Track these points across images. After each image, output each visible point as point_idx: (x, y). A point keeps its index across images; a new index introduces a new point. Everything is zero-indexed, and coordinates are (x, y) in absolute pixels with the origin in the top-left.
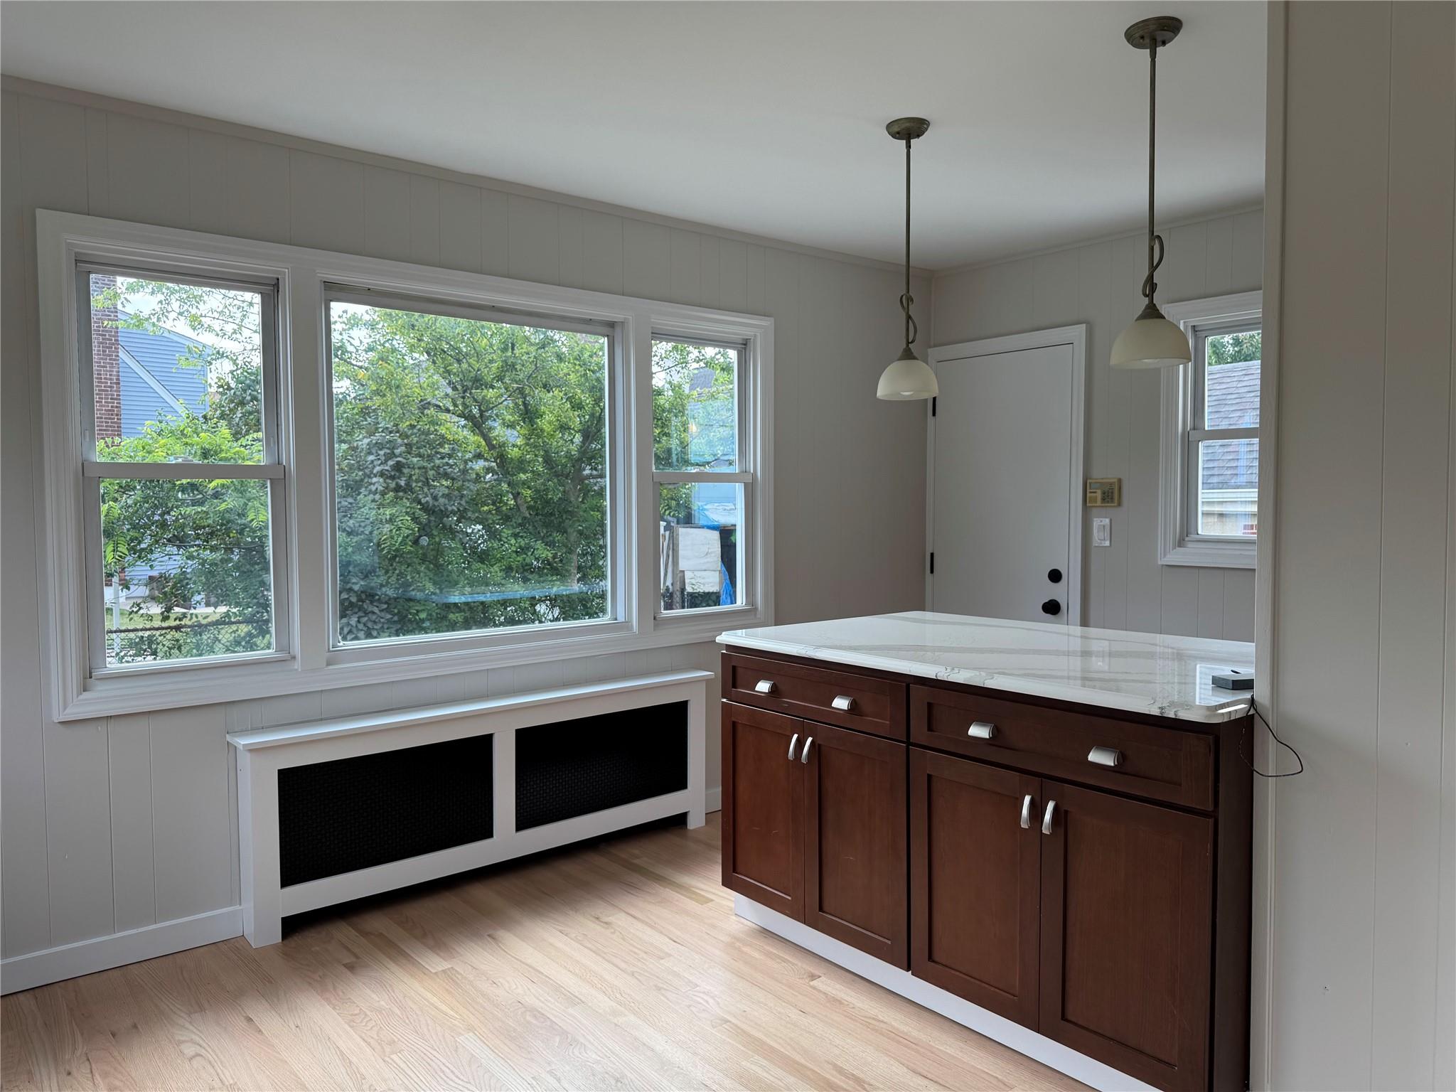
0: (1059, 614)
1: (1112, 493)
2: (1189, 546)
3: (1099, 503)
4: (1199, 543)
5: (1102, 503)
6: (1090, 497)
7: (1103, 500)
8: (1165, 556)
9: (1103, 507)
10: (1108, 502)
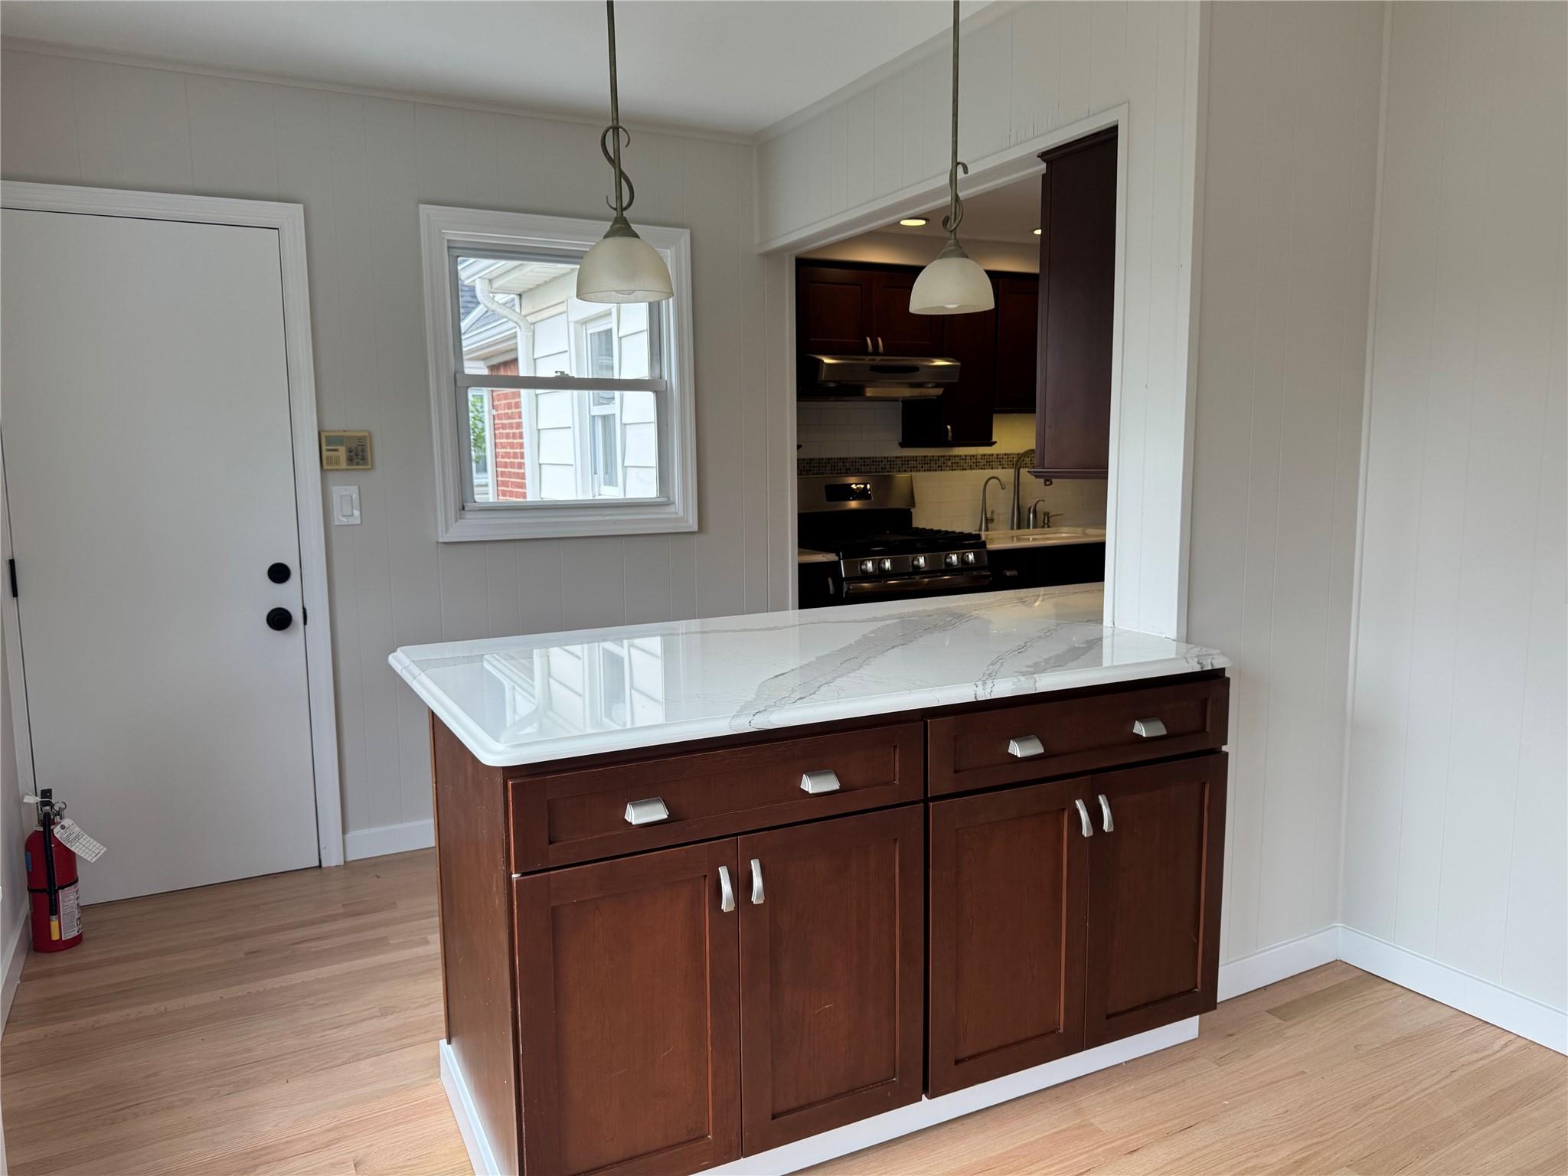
0: (291, 626)
1: (363, 451)
2: (468, 517)
3: (343, 464)
4: (483, 512)
5: (348, 465)
6: (327, 457)
7: (350, 460)
8: (447, 530)
9: (347, 470)
10: (358, 464)
